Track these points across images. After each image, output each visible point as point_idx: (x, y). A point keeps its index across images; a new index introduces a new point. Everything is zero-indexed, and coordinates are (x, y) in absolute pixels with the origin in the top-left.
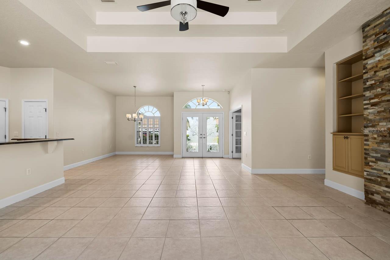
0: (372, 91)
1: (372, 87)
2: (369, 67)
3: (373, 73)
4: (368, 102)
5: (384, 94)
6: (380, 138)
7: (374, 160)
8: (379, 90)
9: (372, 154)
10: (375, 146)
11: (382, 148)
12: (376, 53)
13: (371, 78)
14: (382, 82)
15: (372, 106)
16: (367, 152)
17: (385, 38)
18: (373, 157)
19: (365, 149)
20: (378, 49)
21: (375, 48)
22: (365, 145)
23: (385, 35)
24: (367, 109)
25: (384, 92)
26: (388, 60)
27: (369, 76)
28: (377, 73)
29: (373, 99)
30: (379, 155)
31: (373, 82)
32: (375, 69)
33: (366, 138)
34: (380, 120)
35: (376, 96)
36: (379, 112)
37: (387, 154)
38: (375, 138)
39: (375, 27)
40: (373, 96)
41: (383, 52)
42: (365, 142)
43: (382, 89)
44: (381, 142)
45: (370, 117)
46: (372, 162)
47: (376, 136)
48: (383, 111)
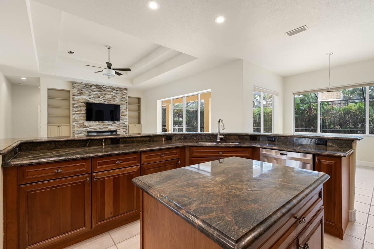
0: (77, 109)
1: (76, 107)
2: (75, 99)
3: (77, 102)
4: (75, 112)
5: (81, 111)
6: (80, 126)
7: (77, 134)
8: (80, 109)
9: (76, 132)
10: (78, 129)
11: (80, 129)
12: (78, 95)
13: (76, 104)
14: (80, 106)
15: (77, 114)
16: (74, 132)
17: (82, 92)
18: (77, 133)
19: (73, 131)
20: (79, 94)
21: (78, 93)
22: (74, 129)
23: (82, 91)
24: (74, 115)
25: (81, 110)
26: (83, 100)
27: (75, 103)
28: (79, 103)
29: (77, 112)
30: (79, 132)
31: (77, 106)
32: (78, 101)
33: (74, 126)
34: (80, 120)
35: (78, 111)
36: (79, 117)
37: (82, 131)
38: (78, 126)
39: (78, 86)
40: (77, 111)
41: (81, 96)
42: (73, 128)
43: (81, 109)
44: (80, 127)
45: (76, 118)
46: (76, 135)
47: (78, 125)
48: (81, 117)
